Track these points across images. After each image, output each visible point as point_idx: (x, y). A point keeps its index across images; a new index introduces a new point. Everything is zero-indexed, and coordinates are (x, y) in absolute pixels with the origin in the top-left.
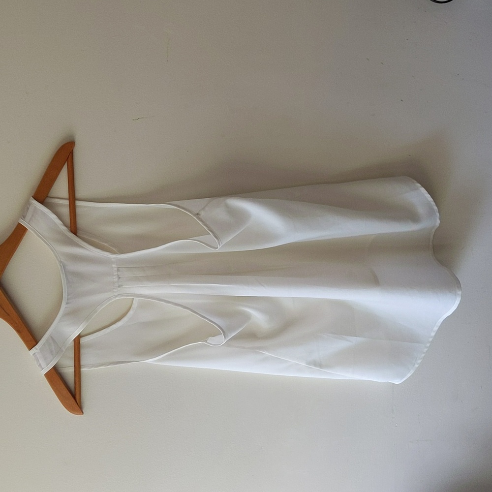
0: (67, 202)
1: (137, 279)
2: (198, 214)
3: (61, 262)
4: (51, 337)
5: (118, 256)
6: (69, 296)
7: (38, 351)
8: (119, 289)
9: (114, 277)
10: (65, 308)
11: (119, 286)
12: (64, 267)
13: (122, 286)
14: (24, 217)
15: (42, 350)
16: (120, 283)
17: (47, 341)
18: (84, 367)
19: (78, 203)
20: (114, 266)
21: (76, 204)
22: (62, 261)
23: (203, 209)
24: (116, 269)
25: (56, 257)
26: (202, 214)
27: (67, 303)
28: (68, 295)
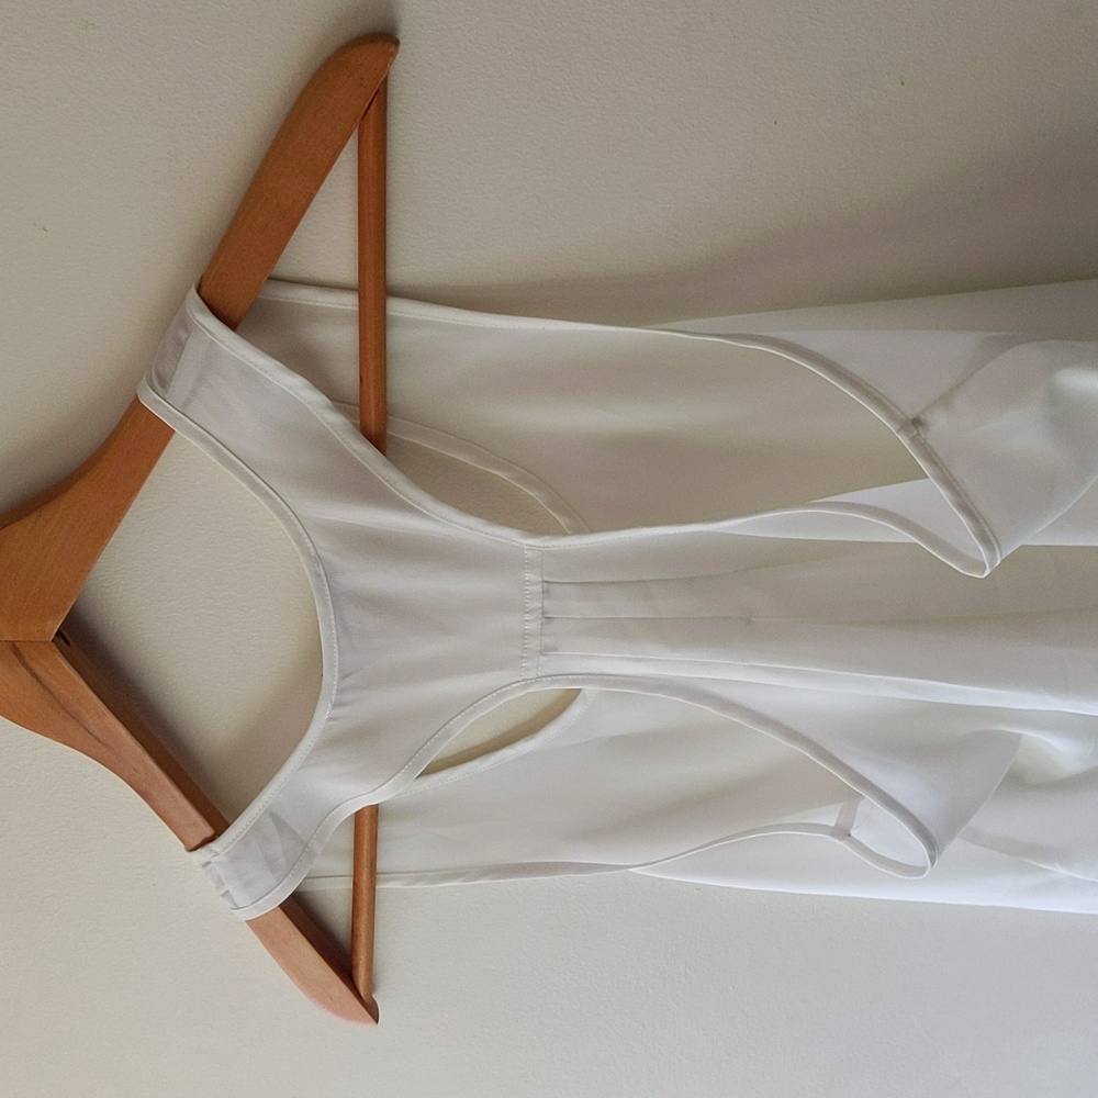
0: (349, 302)
1: (618, 631)
2: (917, 422)
3: (317, 559)
4: (273, 815)
5: (549, 544)
6: (348, 682)
7: (222, 858)
8: (542, 659)
9: (528, 617)
10: (330, 719)
11: (545, 651)
12: (330, 575)
13: (555, 649)
14: (163, 382)
15: (234, 859)
16: (547, 641)
17: (256, 828)
18: (387, 880)
19: (398, 308)
20: (529, 576)
21: (389, 313)
22: (323, 554)
23: (945, 400)
24: (538, 588)
25: (299, 541)
26: (939, 422)
27: (336, 705)
28: (343, 677)
